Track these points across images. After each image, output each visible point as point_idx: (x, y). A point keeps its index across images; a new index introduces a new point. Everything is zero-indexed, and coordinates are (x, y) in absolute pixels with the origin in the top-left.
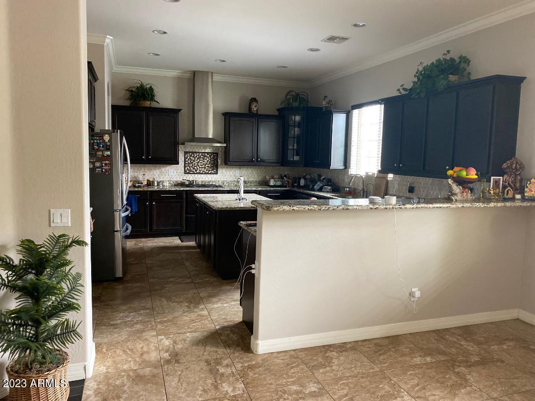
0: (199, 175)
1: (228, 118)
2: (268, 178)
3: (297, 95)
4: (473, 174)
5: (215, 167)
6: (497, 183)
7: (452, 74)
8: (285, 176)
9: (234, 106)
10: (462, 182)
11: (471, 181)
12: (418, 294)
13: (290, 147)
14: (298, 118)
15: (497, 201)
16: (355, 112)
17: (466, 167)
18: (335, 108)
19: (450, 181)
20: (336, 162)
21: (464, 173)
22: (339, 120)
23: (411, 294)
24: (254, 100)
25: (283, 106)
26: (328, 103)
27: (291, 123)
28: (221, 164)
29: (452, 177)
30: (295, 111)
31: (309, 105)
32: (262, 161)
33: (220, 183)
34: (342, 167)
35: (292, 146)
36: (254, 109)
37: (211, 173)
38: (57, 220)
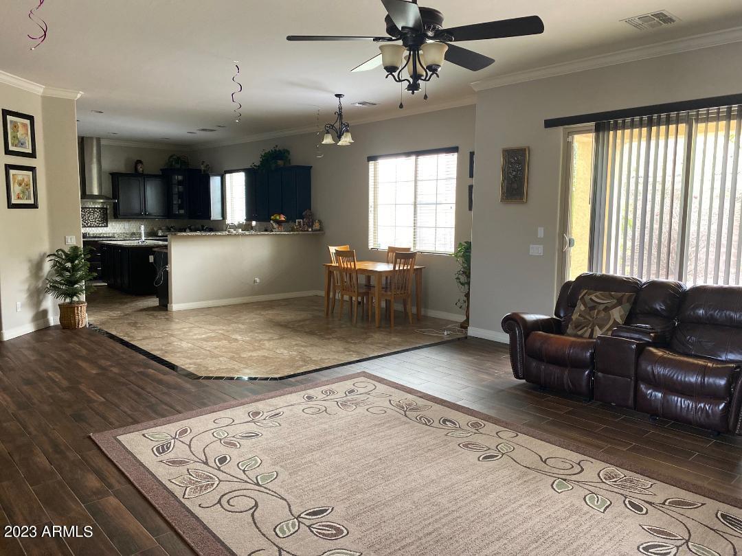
0: (90, 229)
1: (115, 177)
2: (155, 229)
3: (179, 158)
4: (283, 218)
5: (105, 221)
6: (299, 222)
7: (280, 160)
8: (172, 227)
9: (120, 167)
10: (279, 223)
11: (282, 221)
12: (258, 280)
13: (175, 202)
14: (180, 178)
15: (297, 231)
16: (228, 176)
17: (279, 214)
18: (212, 172)
19: (271, 222)
20: (215, 214)
21: (278, 217)
22: (215, 182)
23: (255, 281)
24: (139, 162)
25: (166, 167)
26: (206, 167)
27: (175, 182)
28: (111, 218)
29: (273, 220)
30: (178, 172)
31: (190, 167)
32: (149, 215)
33: (111, 235)
34: (221, 218)
35: (176, 201)
36: (140, 169)
37: (101, 227)
38: (69, 241)
